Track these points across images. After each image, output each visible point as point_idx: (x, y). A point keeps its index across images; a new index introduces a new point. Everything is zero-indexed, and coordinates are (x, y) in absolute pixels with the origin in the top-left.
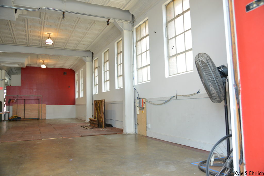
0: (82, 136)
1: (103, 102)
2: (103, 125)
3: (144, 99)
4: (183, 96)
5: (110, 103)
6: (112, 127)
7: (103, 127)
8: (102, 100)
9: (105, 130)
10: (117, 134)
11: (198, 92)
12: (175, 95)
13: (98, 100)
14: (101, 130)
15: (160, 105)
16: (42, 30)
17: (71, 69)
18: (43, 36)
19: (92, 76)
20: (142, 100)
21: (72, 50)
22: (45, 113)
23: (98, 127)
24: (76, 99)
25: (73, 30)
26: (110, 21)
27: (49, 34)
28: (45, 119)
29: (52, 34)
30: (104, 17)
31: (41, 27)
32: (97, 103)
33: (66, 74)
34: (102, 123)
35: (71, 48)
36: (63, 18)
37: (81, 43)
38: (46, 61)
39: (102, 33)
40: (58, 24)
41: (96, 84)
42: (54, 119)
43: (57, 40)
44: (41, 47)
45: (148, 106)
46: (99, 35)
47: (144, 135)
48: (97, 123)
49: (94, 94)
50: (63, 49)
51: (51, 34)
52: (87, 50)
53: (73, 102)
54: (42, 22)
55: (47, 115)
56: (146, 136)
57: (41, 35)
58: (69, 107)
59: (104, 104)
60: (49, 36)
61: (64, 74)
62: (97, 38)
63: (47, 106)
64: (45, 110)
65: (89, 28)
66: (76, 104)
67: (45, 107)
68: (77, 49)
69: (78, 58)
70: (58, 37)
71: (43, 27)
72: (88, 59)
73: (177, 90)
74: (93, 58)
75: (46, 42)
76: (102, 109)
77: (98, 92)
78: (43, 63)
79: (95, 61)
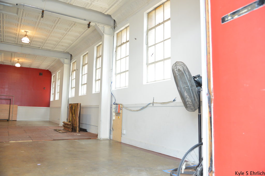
0: (54, 140)
1: (79, 106)
2: (78, 129)
3: (121, 104)
4: (159, 103)
5: (86, 107)
6: (87, 131)
7: (78, 131)
8: (78, 104)
9: (79, 134)
10: (91, 139)
11: (174, 100)
12: (152, 102)
13: (74, 104)
14: (75, 134)
15: (136, 111)
16: (19, 27)
17: (48, 70)
18: (19, 34)
19: (70, 78)
20: (118, 105)
21: (49, 50)
22: (16, 114)
23: (72, 131)
24: (50, 102)
25: (52, 30)
26: (91, 24)
27: (26, 32)
28: (16, 121)
29: (30, 33)
30: (85, 20)
31: (18, 24)
32: (72, 107)
33: (42, 75)
34: (77, 127)
35: (49, 48)
36: (42, 17)
37: (60, 44)
38: (21, 60)
39: (82, 36)
40: (36, 22)
41: (72, 87)
42: (26, 121)
43: (34, 39)
44: (17, 45)
45: (124, 112)
46: (79, 37)
47: (119, 141)
48: (71, 127)
49: (70, 97)
50: (40, 49)
51: (28, 32)
52: (65, 51)
53: (48, 104)
54: (19, 18)
55: (18, 116)
56: (121, 143)
57: (18, 33)
58: (42, 110)
59: (80, 108)
60: (25, 34)
61: (40, 74)
62: (76, 40)
63: (18, 107)
64: (17, 111)
65: (69, 29)
66: (50, 106)
67: (17, 108)
68: (55, 49)
69: (56, 59)
70: (36, 36)
71: (19, 24)
72: (66, 61)
73: (154, 98)
74: (71, 60)
75: (22, 40)
76: (78, 113)
77: (74, 95)
78: (18, 62)
79: (73, 63)
